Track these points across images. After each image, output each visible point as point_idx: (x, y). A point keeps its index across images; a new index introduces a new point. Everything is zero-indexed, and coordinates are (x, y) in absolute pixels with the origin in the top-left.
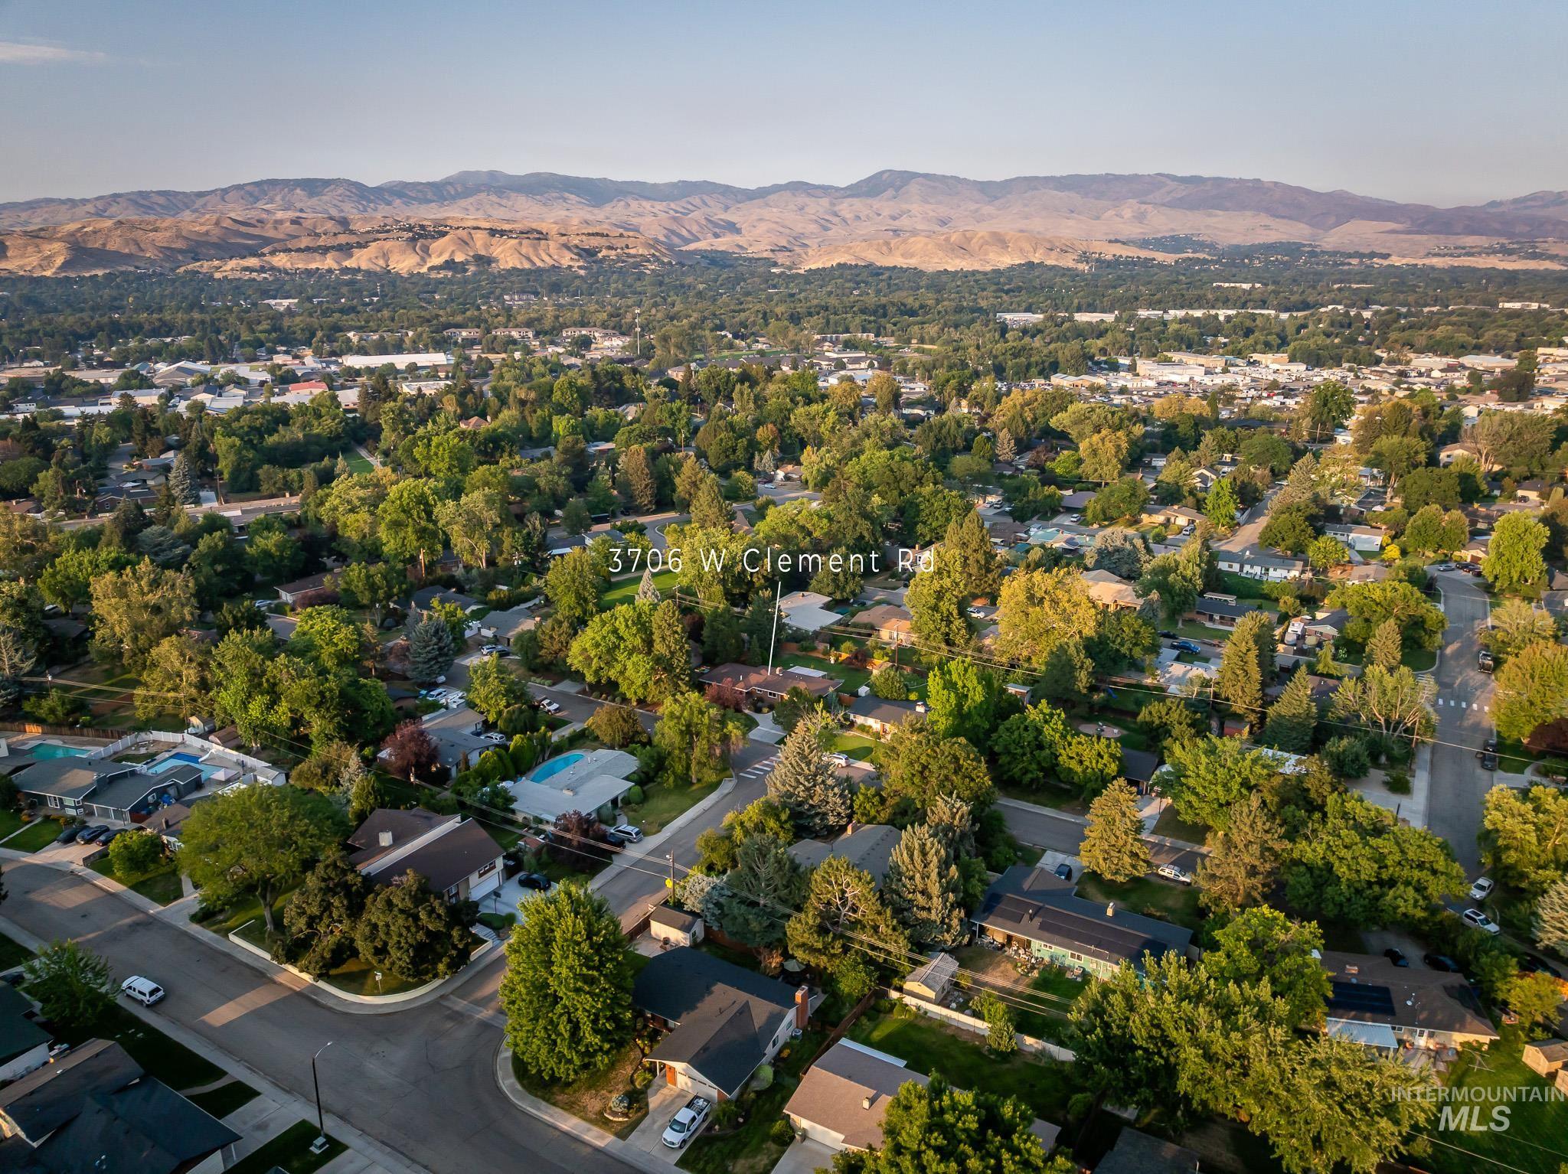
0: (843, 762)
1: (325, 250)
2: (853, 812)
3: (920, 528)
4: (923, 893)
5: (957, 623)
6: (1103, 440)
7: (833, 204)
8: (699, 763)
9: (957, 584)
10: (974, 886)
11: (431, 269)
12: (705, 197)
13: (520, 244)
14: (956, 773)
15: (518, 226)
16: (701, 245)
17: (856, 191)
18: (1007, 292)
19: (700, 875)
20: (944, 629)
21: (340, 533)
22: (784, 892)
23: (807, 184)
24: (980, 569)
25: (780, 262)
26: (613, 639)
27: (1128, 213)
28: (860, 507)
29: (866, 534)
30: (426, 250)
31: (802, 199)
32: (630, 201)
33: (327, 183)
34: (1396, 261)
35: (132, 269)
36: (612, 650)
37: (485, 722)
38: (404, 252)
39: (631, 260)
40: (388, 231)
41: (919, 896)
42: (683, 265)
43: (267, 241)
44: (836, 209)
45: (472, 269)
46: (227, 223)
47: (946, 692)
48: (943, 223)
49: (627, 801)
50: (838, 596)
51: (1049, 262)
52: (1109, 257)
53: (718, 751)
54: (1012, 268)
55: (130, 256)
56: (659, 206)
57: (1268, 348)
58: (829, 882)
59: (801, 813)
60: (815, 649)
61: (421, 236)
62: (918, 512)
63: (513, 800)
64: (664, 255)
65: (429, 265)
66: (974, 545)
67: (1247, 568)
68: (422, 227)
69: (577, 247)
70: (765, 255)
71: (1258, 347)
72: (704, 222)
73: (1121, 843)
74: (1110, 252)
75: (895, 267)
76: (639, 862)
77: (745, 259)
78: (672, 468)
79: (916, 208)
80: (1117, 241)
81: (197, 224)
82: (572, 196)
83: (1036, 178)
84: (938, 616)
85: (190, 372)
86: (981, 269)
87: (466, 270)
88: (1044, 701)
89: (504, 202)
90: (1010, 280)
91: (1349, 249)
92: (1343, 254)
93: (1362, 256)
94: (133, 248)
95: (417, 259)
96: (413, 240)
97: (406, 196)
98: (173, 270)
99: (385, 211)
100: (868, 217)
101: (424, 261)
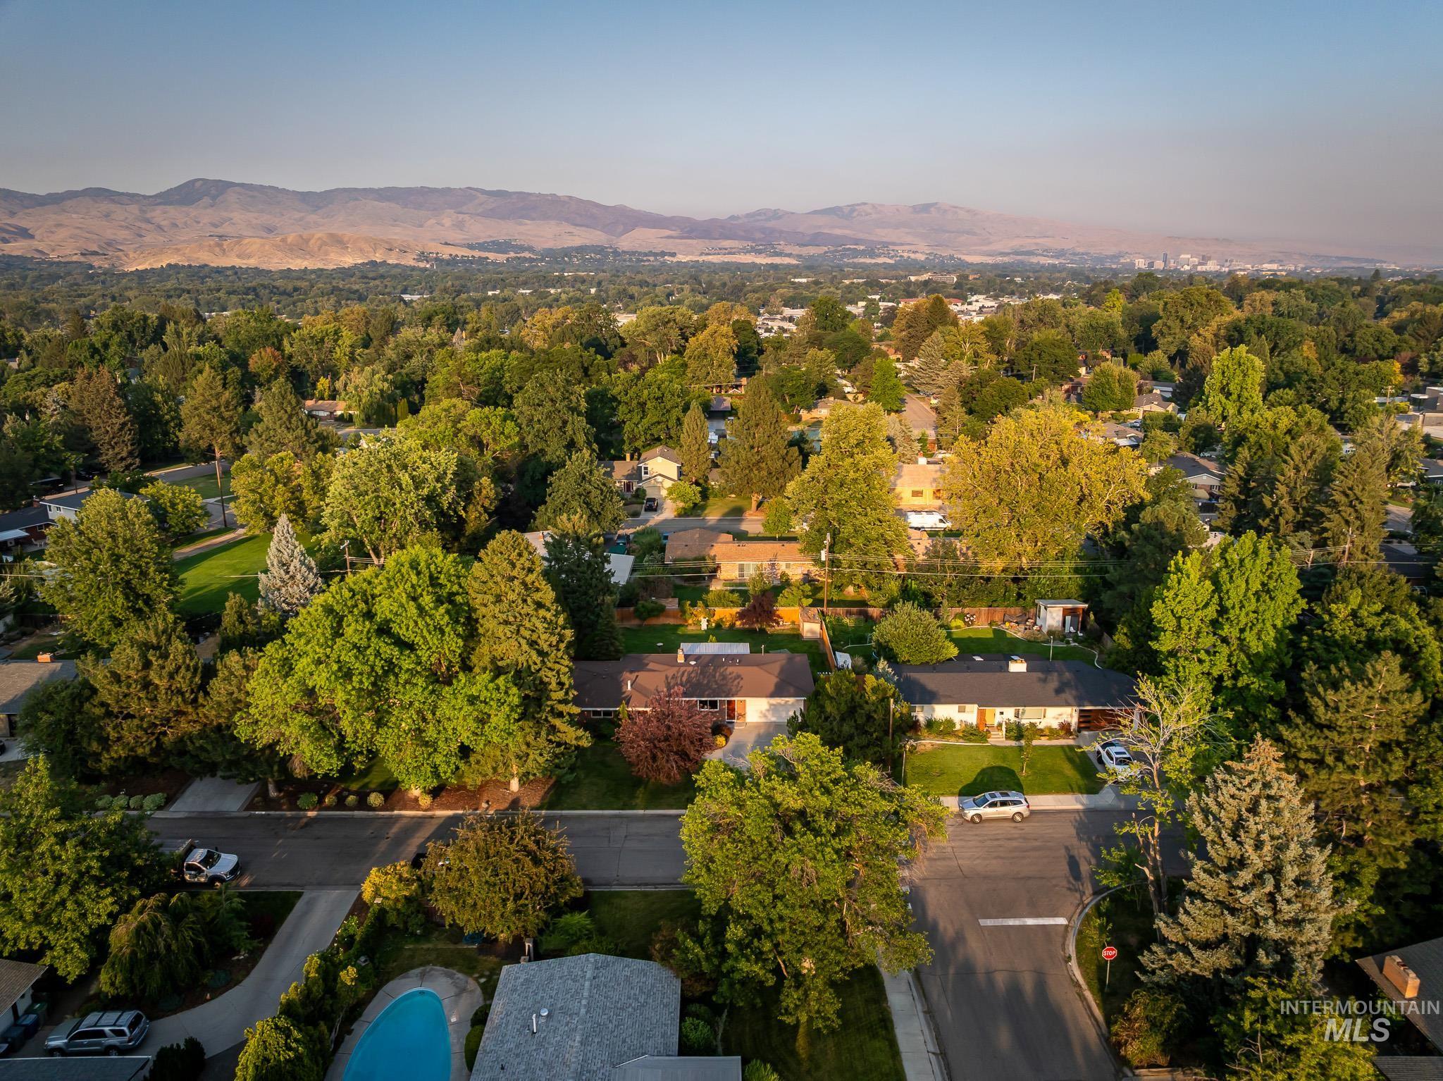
7: (143, 212)
17: (166, 198)
25: (96, 264)
27: (447, 222)
34: (682, 258)
44: (148, 215)
48: (271, 228)
51: (390, 262)
52: (446, 257)
54: (355, 267)
70: (75, 258)
74: (446, 253)
75: (234, 267)
77: (51, 263)
79: (237, 216)
80: (446, 244)
83: (356, 189)
86: (324, 268)
91: (643, 250)
92: (640, 254)
93: (655, 255)
100: (186, 224)
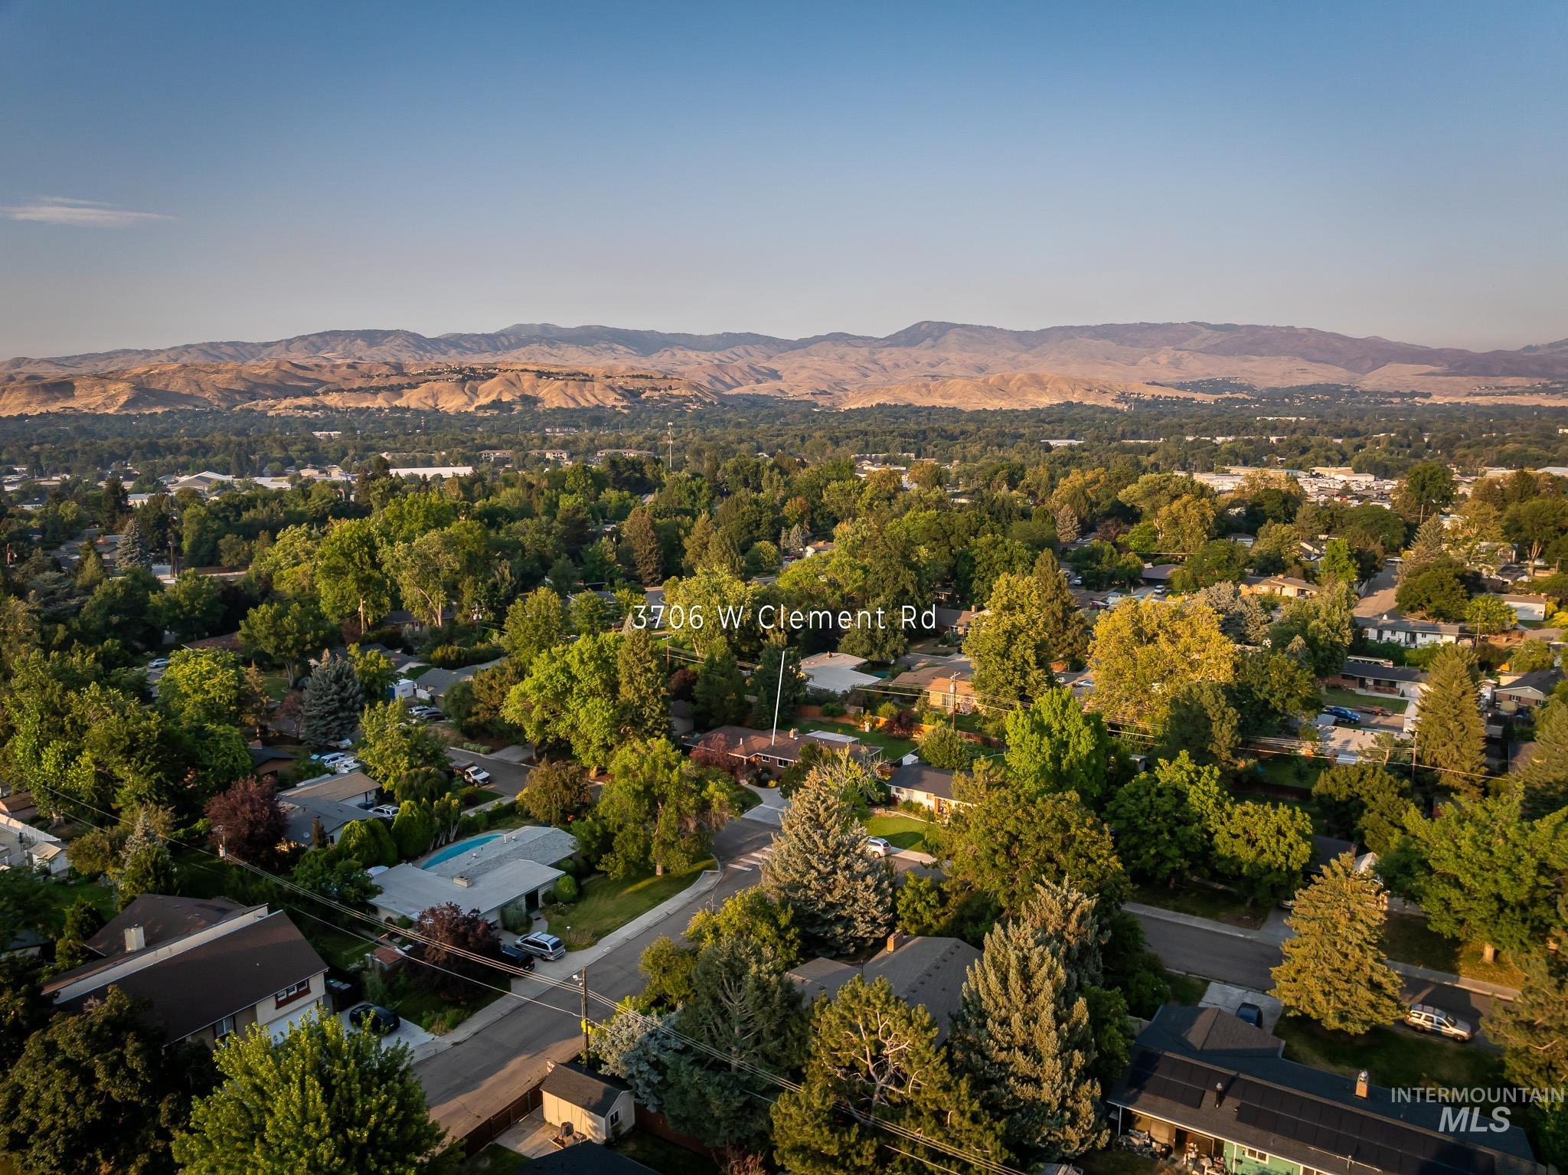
0: (880, 850)
1: (377, 390)
2: (897, 918)
3: (976, 586)
4: (1025, 1049)
6: (1185, 507)
7: (873, 353)
8: (664, 843)
10: (1112, 1038)
11: (478, 408)
12: (748, 347)
13: (566, 385)
14: (1064, 848)
15: (566, 370)
16: (744, 390)
17: (894, 341)
18: (1049, 423)
19: (631, 1013)
20: (1018, 683)
21: (275, 588)
22: (772, 1045)
23: (848, 335)
25: (820, 403)
26: (563, 678)
27: (1163, 359)
29: (910, 587)
30: (474, 391)
31: (842, 349)
32: (676, 351)
33: (386, 334)
34: (1438, 400)
35: (191, 408)
36: (561, 696)
37: (380, 791)
38: (452, 392)
39: (674, 401)
40: (439, 374)
41: (1019, 1055)
42: (725, 406)
43: (322, 383)
44: (876, 357)
45: (518, 408)
46: (286, 367)
47: (1036, 737)
48: (981, 369)
49: (551, 898)
50: (875, 657)
51: (1087, 402)
52: (1148, 398)
53: (692, 825)
54: (1052, 407)
55: (190, 396)
56: (704, 356)
57: (1329, 462)
58: (855, 1029)
59: (813, 917)
60: (843, 713)
61: (470, 378)
62: (975, 562)
63: (376, 891)
64: (706, 396)
65: (477, 404)
67: (1387, 634)
68: (472, 370)
69: (621, 388)
70: (806, 398)
71: (1320, 461)
72: (746, 369)
73: (1351, 965)
74: (1148, 393)
75: (934, 407)
76: (551, 994)
77: (786, 402)
78: (682, 532)
79: (953, 356)
80: (1154, 383)
81: (257, 368)
82: (620, 347)
83: (1072, 327)
84: (1009, 664)
85: (208, 480)
86: (1021, 408)
87: (512, 410)
88: (1184, 754)
89: (554, 352)
90: (1050, 415)
91: (1389, 390)
92: (1383, 394)
93: (1403, 395)
94: (194, 389)
95: (465, 399)
96: (463, 381)
97: (462, 347)
98: (229, 408)
99: (439, 357)
100: (907, 365)
101: (472, 401)
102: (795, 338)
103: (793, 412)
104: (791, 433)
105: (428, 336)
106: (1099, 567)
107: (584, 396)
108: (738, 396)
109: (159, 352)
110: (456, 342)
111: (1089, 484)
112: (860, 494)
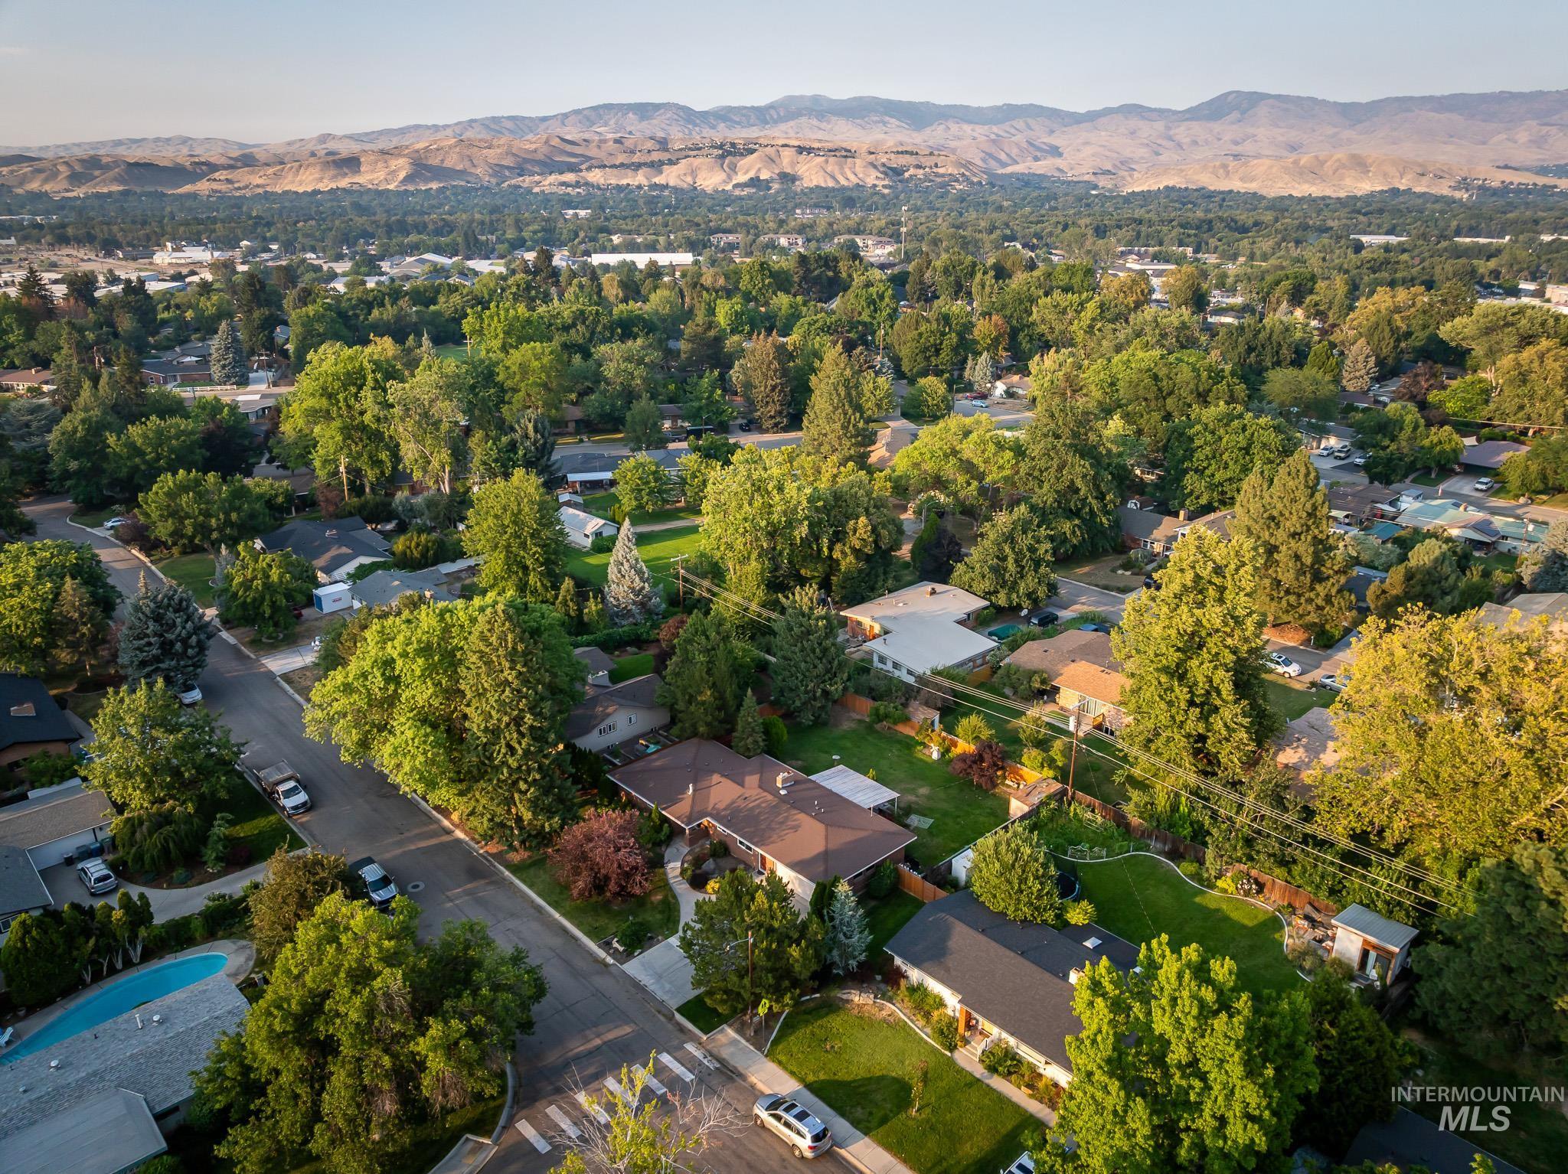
1: (638, 166)
3: (1190, 481)
5: (1227, 713)
7: (1168, 128)
9: (1238, 622)
11: (736, 186)
12: (1030, 121)
13: (827, 162)
15: (830, 146)
16: (1018, 168)
17: (1194, 114)
18: (1365, 214)
20: (1194, 726)
23: (1141, 107)
24: (1301, 572)
25: (1101, 184)
27: (1523, 137)
28: (1075, 435)
29: (1079, 483)
30: (733, 168)
31: (1134, 122)
32: (951, 124)
33: (657, 107)
35: (463, 183)
38: (711, 169)
39: (939, 180)
40: (700, 149)
42: (993, 186)
43: (588, 159)
44: (1172, 133)
45: (776, 186)
46: (555, 142)
48: (1293, 148)
50: (1002, 600)
51: (1418, 189)
52: (1496, 184)
54: (1372, 194)
55: (463, 172)
56: (980, 131)
60: (905, 720)
61: (730, 153)
62: (1190, 453)
64: (975, 175)
65: (734, 182)
66: (1293, 523)
68: (733, 145)
69: (884, 165)
70: (1086, 178)
72: (1025, 145)
74: (1499, 179)
75: (1231, 192)
77: (1064, 182)
79: (1261, 132)
80: (1506, 168)
81: (531, 143)
82: (893, 120)
83: (1411, 98)
84: (1182, 692)
85: (425, 262)
86: (1334, 195)
87: (769, 188)
89: (823, 125)
90: (1369, 204)
94: (467, 164)
95: (723, 176)
96: (722, 157)
97: (731, 120)
98: (498, 184)
99: (708, 132)
100: (1207, 142)
101: (730, 178)
102: (1082, 110)
103: (1067, 195)
104: (1054, 219)
105: (698, 108)
106: (1393, 447)
107: (843, 174)
108: (1011, 175)
109: (446, 127)
110: (724, 115)
111: (1397, 310)
112: (1078, 312)
